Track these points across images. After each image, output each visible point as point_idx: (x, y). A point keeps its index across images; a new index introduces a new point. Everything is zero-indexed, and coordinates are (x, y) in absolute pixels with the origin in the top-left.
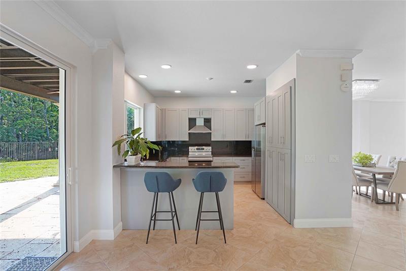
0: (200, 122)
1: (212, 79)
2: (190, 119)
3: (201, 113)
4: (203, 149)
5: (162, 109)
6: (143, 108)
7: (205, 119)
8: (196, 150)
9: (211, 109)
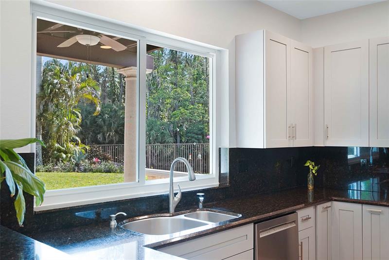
5: (314, 50)
6: (228, 50)
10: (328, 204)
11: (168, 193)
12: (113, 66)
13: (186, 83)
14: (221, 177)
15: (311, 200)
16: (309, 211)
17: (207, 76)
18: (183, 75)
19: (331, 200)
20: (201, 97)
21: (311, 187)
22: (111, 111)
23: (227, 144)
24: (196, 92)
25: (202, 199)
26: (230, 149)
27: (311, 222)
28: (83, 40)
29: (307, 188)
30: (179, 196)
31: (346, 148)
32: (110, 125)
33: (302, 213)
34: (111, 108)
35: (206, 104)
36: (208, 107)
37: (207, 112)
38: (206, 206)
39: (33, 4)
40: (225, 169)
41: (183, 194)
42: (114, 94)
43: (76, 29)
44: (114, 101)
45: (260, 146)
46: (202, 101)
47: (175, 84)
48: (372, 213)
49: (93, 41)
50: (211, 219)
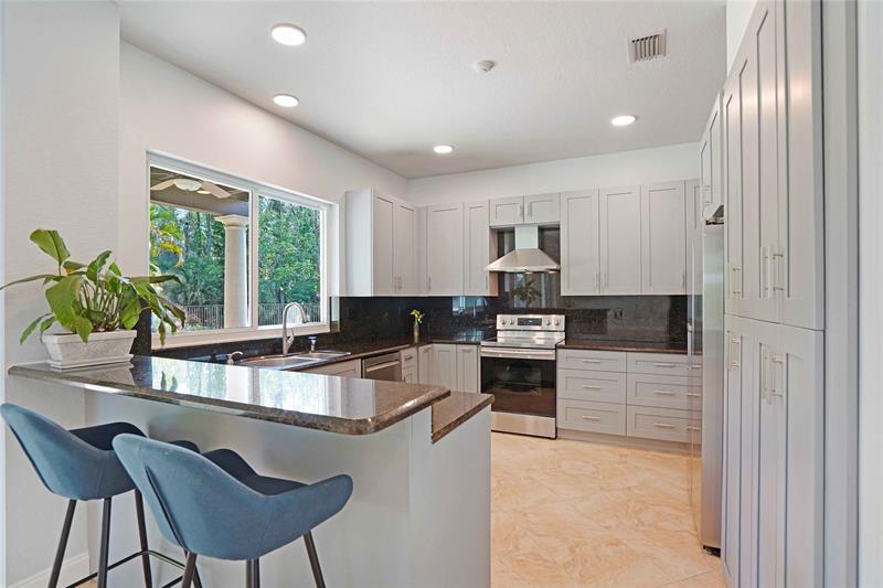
0: (527, 240)
1: (491, 65)
3: (527, 211)
4: (538, 322)
5: (419, 209)
6: (338, 206)
7: (542, 230)
8: (516, 326)
9: (560, 194)
10: (429, 346)
11: (280, 336)
12: (198, 210)
13: (290, 235)
14: (332, 324)
15: (416, 340)
16: (412, 351)
17: (317, 227)
18: (287, 225)
19: (431, 343)
20: (310, 252)
21: (416, 334)
22: (196, 266)
23: (337, 293)
24: (302, 245)
25: (314, 342)
26: (341, 298)
27: (414, 361)
28: (181, 185)
29: (413, 335)
30: (292, 339)
31: (451, 298)
32: (196, 282)
33: (404, 353)
34: (197, 263)
35: (315, 260)
36: (318, 264)
37: (317, 269)
38: (318, 348)
39: (148, 153)
40: (336, 317)
41: (296, 338)
42: (200, 245)
43: (175, 174)
44: (199, 254)
45: (368, 294)
46: (310, 256)
47: (277, 236)
48: (464, 351)
49: (194, 187)
50: (321, 357)
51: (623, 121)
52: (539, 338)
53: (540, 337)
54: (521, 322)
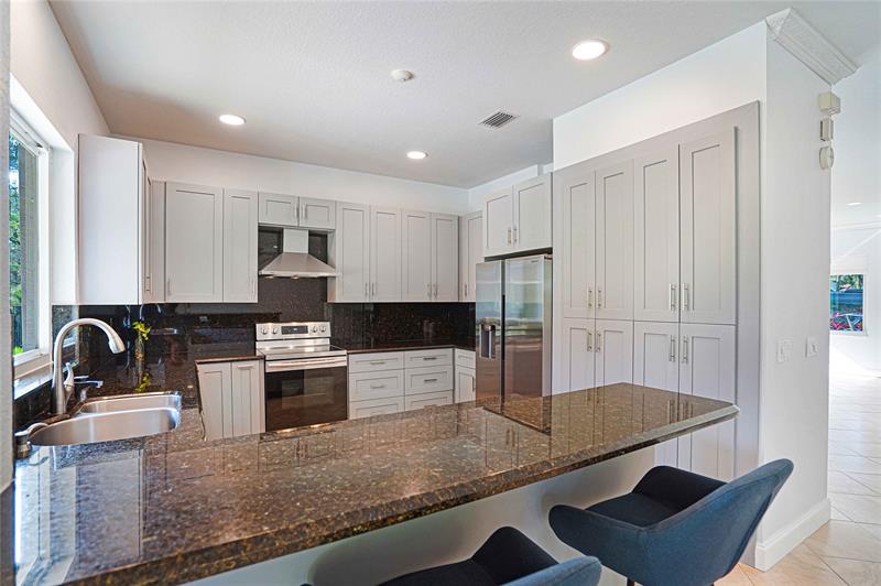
0: (296, 243)
2: (263, 230)
3: (302, 213)
4: (304, 330)
6: (73, 153)
7: (312, 234)
8: (280, 335)
9: (336, 202)
21: (140, 355)
48: (241, 369)
51: (416, 155)
52: (309, 346)
53: (311, 345)
54: (285, 331)
